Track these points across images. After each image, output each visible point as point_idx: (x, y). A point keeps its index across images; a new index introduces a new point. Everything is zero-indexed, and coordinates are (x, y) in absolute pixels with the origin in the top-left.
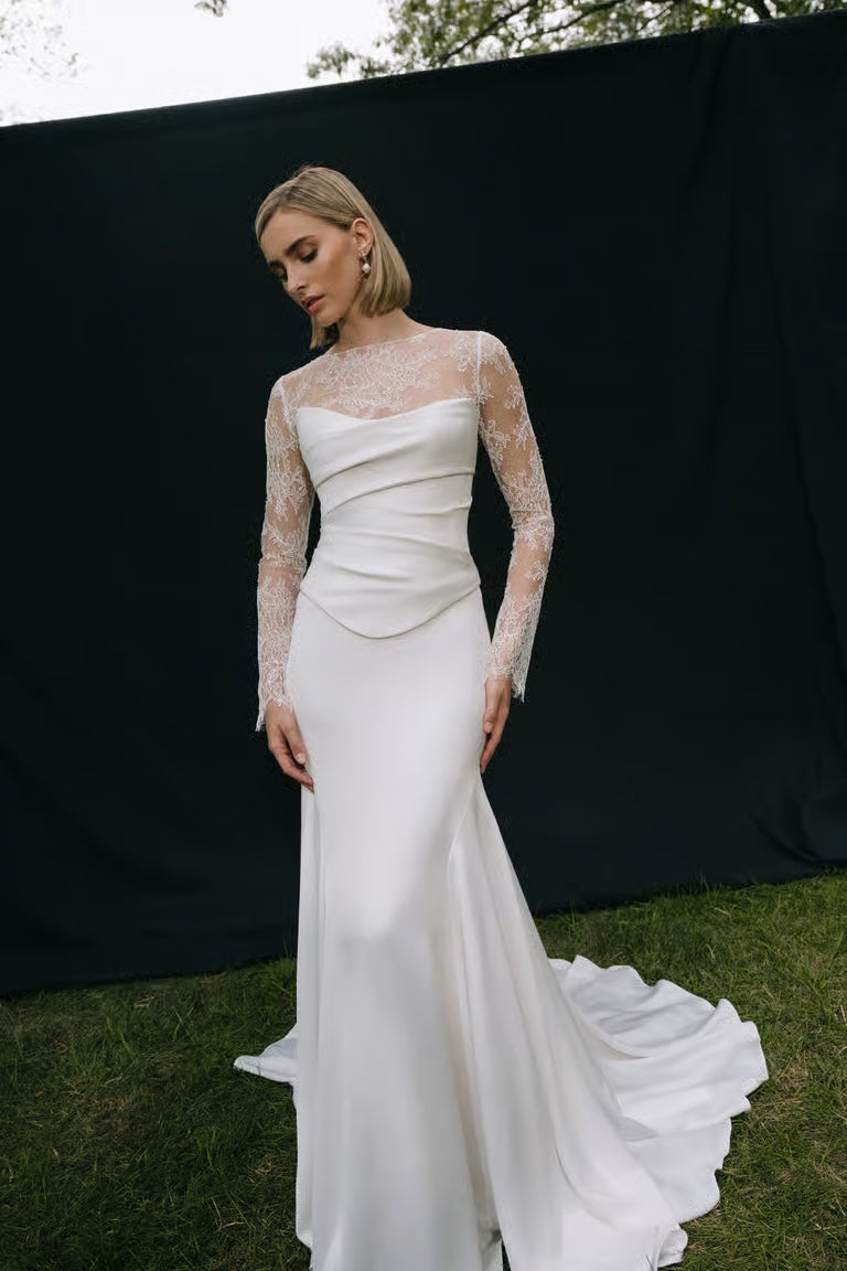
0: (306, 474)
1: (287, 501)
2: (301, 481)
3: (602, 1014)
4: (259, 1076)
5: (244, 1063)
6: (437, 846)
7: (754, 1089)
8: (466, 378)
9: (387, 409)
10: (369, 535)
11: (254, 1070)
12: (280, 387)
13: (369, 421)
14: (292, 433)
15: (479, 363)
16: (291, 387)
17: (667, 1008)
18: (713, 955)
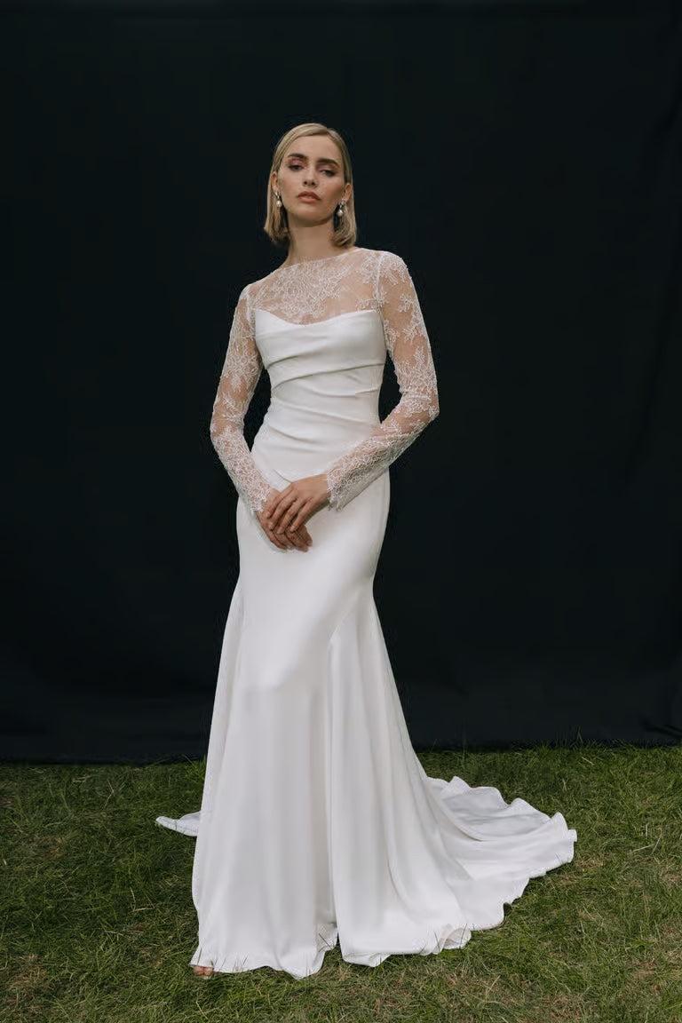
0: (259, 359)
1: (242, 378)
2: (255, 363)
3: (463, 815)
4: (174, 831)
5: (163, 821)
6: (320, 634)
7: (554, 868)
8: (369, 289)
9: (311, 317)
10: (299, 410)
11: (173, 827)
12: (246, 293)
14: (250, 326)
15: (378, 277)
16: (253, 294)
17: (514, 817)
18: (565, 786)
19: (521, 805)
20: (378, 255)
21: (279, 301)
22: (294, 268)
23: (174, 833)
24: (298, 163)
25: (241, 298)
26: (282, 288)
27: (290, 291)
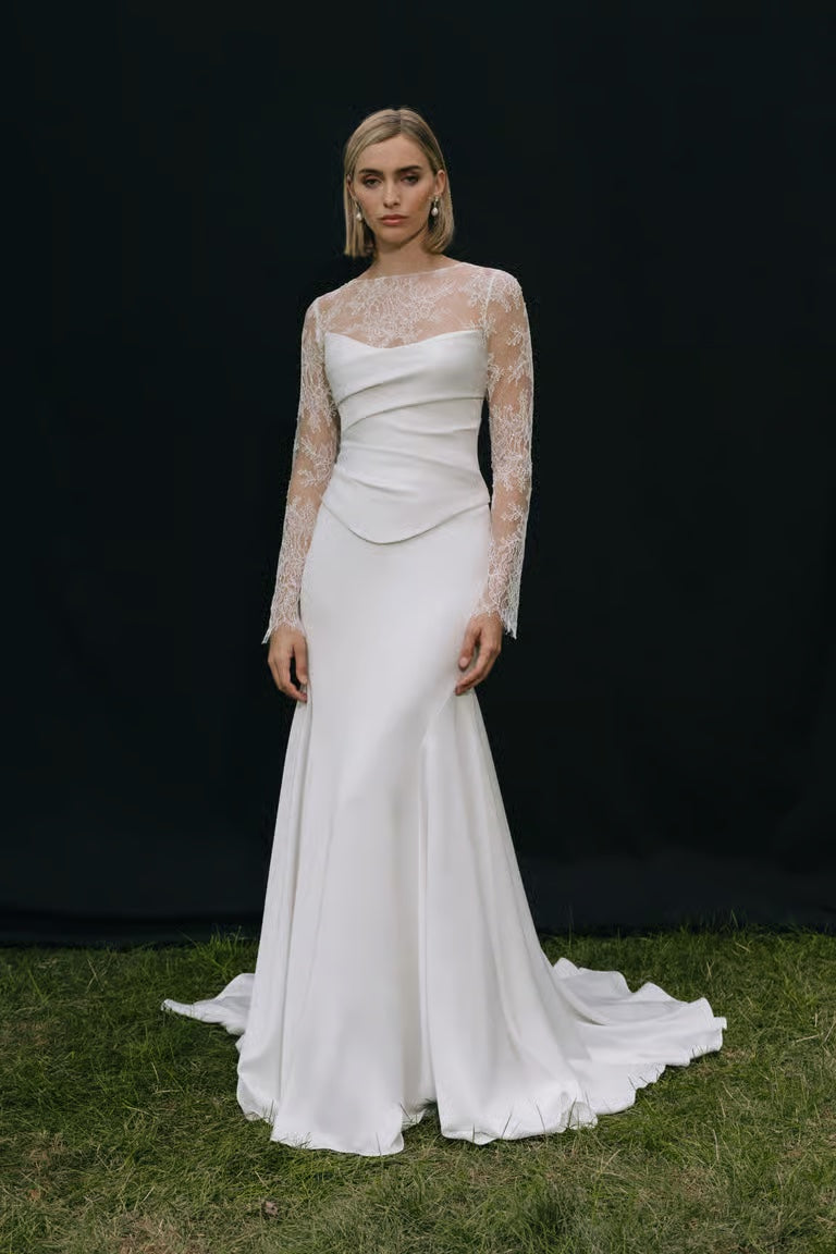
0: (330, 398)
5: (171, 1005)
8: (475, 314)
9: (400, 339)
11: (186, 1013)
12: (316, 306)
13: (383, 349)
15: (487, 300)
16: (325, 308)
17: (643, 1003)
18: (710, 973)
19: (652, 992)
20: (488, 274)
21: (359, 320)
22: (379, 281)
23: (188, 1019)
24: (373, 177)
25: (309, 314)
26: (363, 304)
27: (373, 309)
